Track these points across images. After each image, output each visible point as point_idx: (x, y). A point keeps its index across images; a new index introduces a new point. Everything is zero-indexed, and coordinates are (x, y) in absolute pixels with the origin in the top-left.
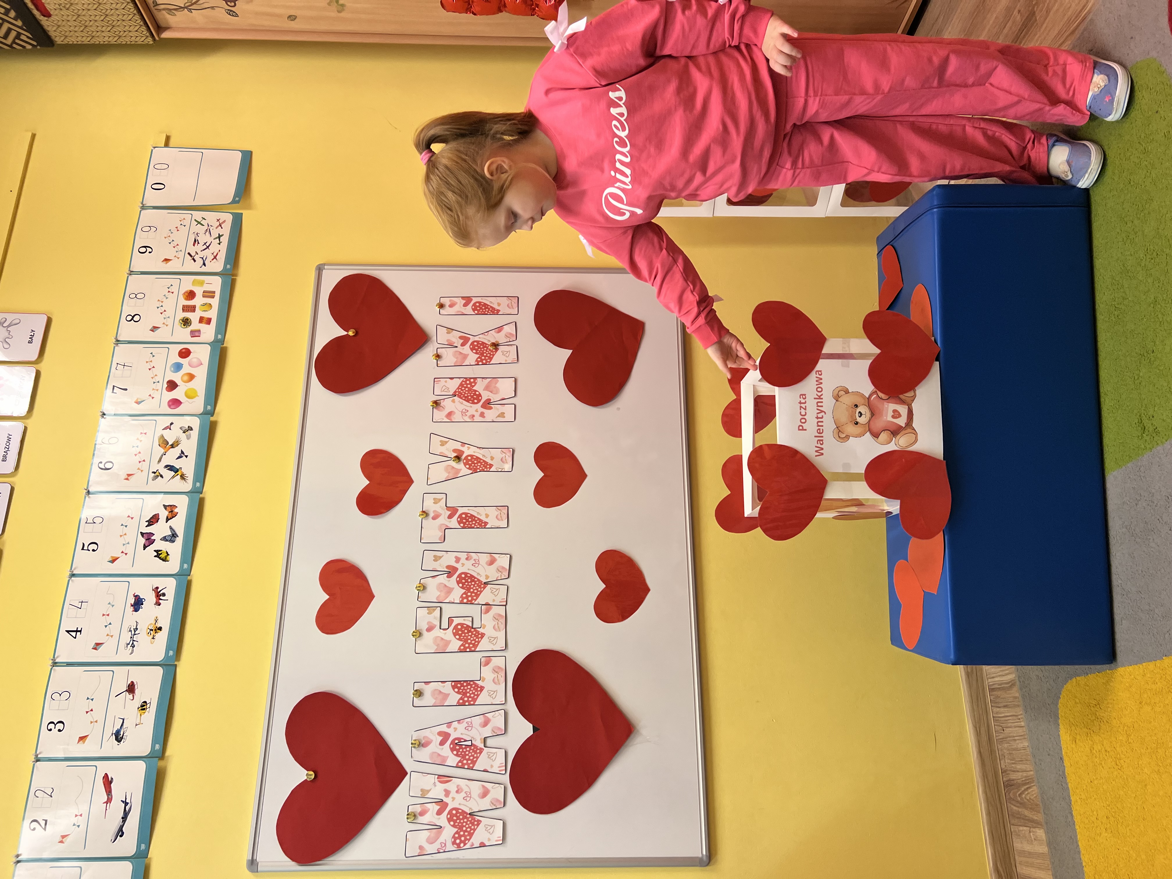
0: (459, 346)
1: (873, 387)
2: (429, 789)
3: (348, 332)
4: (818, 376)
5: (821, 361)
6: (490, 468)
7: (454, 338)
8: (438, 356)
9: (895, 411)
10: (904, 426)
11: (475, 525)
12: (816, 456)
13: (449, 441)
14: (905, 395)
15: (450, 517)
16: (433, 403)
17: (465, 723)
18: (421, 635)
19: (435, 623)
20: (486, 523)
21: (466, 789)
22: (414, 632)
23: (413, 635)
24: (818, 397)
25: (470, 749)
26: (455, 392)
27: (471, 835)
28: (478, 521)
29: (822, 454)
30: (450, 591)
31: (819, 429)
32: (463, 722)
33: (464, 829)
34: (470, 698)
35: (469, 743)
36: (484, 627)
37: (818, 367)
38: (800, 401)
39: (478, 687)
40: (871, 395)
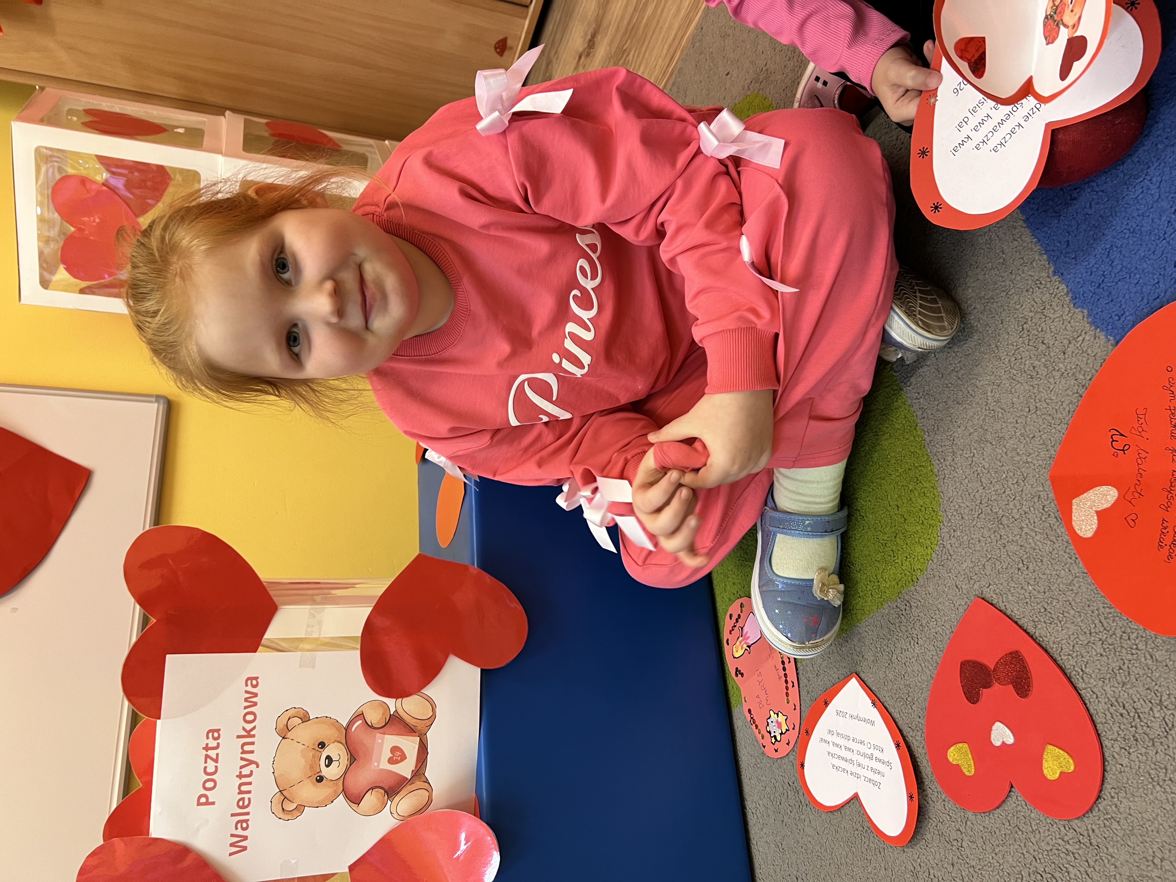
4: (249, 688)
9: (395, 749)
10: (409, 777)
12: (231, 855)
24: (245, 734)
29: (244, 849)
31: (243, 799)
38: (207, 744)
40: (351, 723)
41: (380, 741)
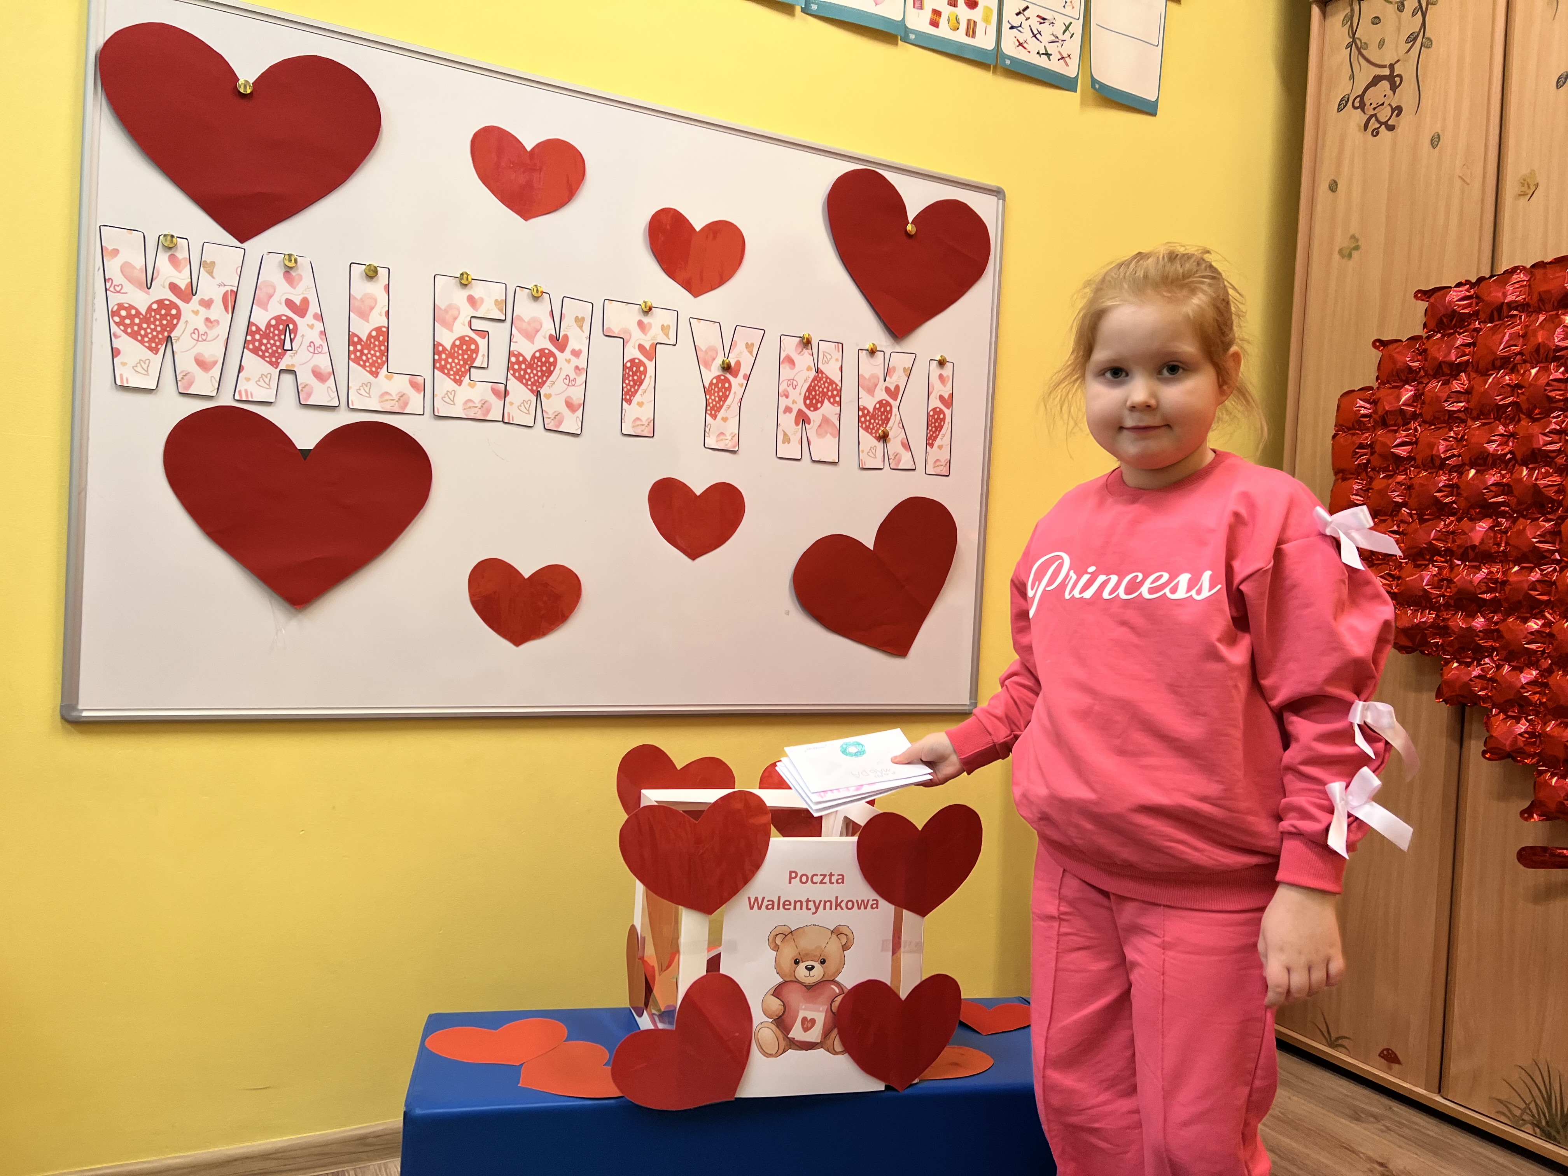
0: (886, 384)
1: (849, 987)
2: (215, 274)
3: (912, 223)
4: (871, 903)
5: (891, 908)
6: (711, 415)
7: (897, 379)
8: (872, 352)
9: (813, 1021)
10: (789, 1036)
11: (627, 385)
12: (749, 898)
13: (753, 356)
14: (837, 1038)
15: (641, 347)
16: (807, 339)
17: (321, 343)
18: (464, 286)
19: (479, 310)
20: (629, 402)
21: (212, 334)
22: (468, 275)
23: (462, 274)
24: (838, 903)
25: (278, 347)
26: (822, 373)
27: (134, 335)
28: (633, 390)
29: (752, 908)
30: (530, 336)
31: (790, 904)
32: (322, 339)
33: (145, 326)
34: (361, 354)
35: (287, 346)
36: (472, 386)
37: (883, 903)
38: (834, 875)
39: (377, 368)
40: (838, 984)
41: (821, 1009)
